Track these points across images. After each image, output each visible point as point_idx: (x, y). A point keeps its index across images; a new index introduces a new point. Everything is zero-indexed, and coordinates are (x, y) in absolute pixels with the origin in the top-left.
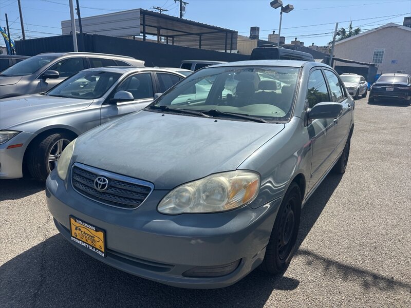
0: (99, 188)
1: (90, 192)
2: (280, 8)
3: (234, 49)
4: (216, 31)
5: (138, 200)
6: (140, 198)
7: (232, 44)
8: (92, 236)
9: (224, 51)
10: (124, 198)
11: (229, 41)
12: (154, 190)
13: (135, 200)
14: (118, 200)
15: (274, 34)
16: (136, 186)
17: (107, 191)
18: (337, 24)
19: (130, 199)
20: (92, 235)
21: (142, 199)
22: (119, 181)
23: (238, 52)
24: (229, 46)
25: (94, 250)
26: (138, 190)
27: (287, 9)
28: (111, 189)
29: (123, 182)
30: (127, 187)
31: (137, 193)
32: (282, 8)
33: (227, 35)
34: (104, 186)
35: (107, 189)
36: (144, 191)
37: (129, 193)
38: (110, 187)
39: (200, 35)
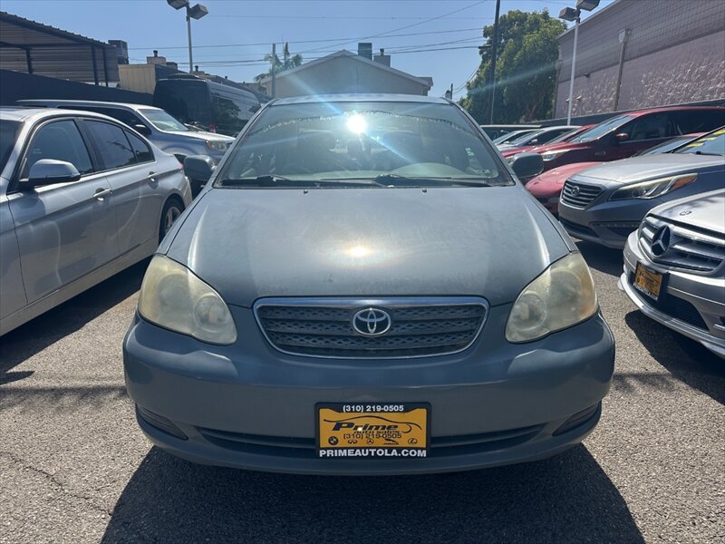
0: (372, 331)
1: (345, 345)
2: (185, 8)
3: (111, 81)
4: (70, 41)
5: (466, 332)
6: (468, 328)
7: (106, 69)
8: (389, 427)
9: (94, 83)
10: (435, 336)
11: (100, 66)
12: (490, 306)
13: (459, 333)
14: (424, 343)
15: (156, 56)
16: (452, 310)
17: (392, 333)
18: (274, 45)
19: (447, 335)
20: (387, 424)
21: (474, 327)
22: (409, 309)
23: (118, 85)
24: (101, 74)
25: (394, 453)
26: (460, 314)
27: (196, 12)
28: (398, 326)
29: (421, 309)
30: (434, 315)
31: (459, 320)
32: (188, 10)
33: (93, 52)
34: (382, 325)
35: (391, 329)
36: (474, 314)
37: (440, 324)
38: (396, 323)
39: (26, 48)
